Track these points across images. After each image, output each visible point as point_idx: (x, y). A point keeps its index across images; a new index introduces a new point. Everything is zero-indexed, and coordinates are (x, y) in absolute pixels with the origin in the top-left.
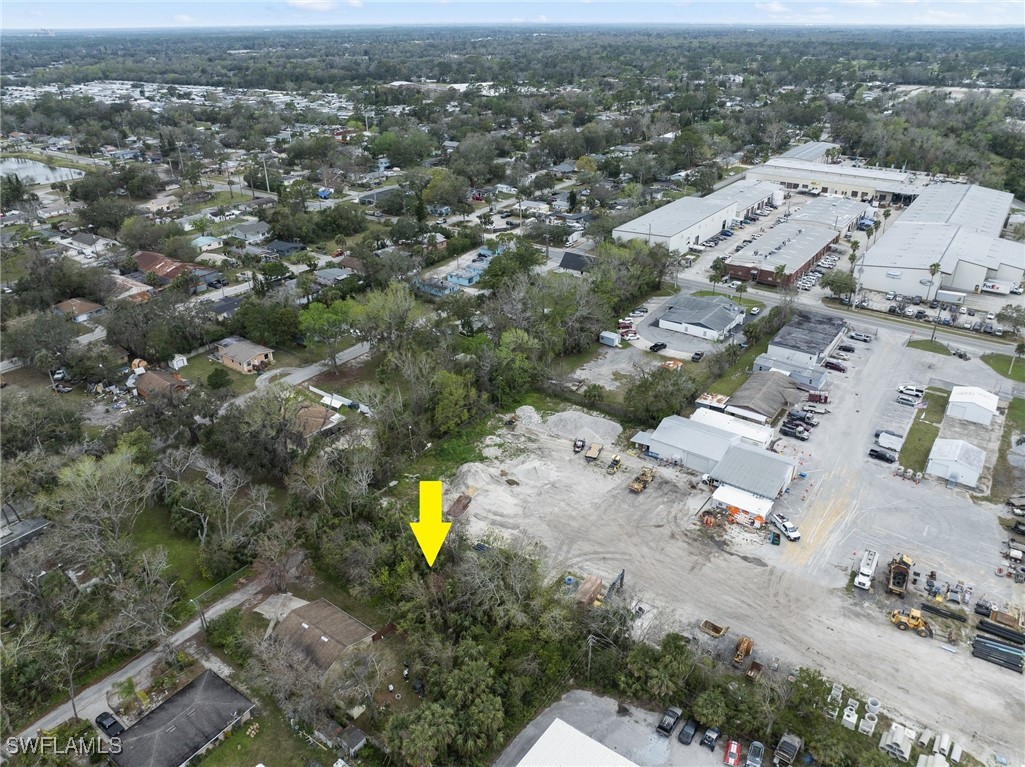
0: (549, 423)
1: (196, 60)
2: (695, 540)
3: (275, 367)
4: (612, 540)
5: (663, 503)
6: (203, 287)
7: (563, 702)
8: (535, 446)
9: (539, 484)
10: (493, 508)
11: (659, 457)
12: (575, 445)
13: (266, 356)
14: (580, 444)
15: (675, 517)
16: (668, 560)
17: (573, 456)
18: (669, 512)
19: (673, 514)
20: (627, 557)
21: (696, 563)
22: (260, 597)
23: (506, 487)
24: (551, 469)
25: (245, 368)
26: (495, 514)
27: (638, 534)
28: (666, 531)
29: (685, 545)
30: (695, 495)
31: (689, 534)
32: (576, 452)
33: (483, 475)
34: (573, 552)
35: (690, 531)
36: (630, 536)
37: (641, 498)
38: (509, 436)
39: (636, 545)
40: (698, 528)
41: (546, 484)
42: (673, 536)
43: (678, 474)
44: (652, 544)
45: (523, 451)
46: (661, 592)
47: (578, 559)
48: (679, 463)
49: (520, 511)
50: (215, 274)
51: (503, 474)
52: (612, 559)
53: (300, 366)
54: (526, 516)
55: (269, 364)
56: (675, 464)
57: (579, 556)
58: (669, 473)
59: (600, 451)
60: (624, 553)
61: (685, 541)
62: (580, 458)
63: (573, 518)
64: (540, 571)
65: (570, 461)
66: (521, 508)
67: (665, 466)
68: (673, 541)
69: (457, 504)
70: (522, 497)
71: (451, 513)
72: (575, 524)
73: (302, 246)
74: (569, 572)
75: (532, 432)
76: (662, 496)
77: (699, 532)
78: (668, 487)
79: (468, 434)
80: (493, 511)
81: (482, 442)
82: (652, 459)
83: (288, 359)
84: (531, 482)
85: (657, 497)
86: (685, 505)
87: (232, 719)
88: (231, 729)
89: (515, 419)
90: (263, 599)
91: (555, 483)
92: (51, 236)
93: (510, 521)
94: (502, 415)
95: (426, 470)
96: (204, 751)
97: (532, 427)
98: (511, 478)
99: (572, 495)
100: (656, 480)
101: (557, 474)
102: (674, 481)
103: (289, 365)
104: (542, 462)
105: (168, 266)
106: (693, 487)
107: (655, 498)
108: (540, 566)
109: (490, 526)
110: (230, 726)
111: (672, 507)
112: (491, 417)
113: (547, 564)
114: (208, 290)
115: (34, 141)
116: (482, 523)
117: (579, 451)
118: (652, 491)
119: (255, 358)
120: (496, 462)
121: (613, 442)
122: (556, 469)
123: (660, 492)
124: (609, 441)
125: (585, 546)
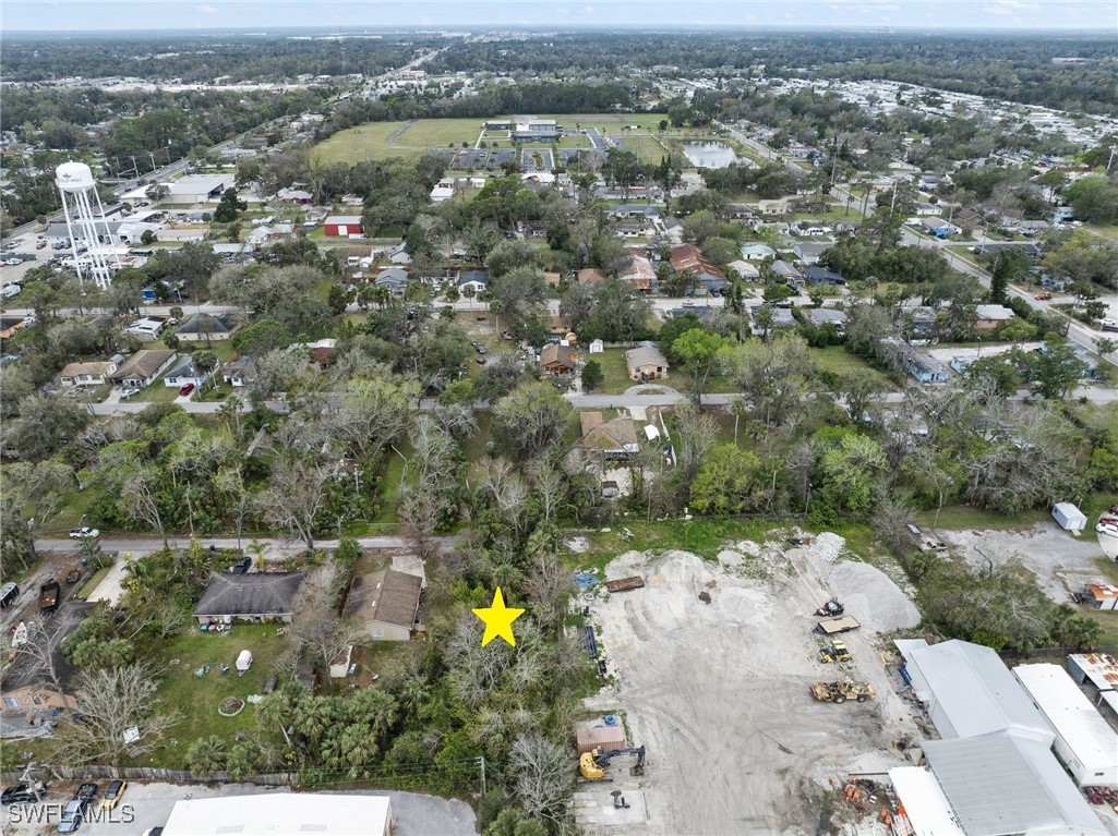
0: (837, 568)
2: (802, 797)
3: (662, 382)
4: (712, 722)
5: (832, 733)
6: (703, 291)
8: (784, 578)
9: (727, 616)
10: (651, 607)
11: (911, 682)
12: (827, 607)
13: (659, 369)
14: (832, 606)
15: (820, 757)
16: (738, 788)
17: (809, 615)
18: (823, 747)
19: (823, 752)
20: (700, 748)
21: (763, 819)
23: (694, 596)
24: (763, 612)
25: (633, 372)
26: (645, 614)
27: (748, 738)
28: (784, 760)
29: (782, 792)
30: (890, 755)
31: (807, 784)
32: (818, 613)
33: (684, 571)
34: (658, 700)
35: (812, 784)
36: (737, 732)
37: (818, 707)
38: (773, 555)
39: (728, 746)
40: (829, 788)
41: (734, 622)
42: (783, 772)
43: (907, 718)
44: (746, 760)
45: (763, 575)
46: (676, 808)
47: (651, 710)
48: (926, 704)
49: (672, 626)
50: (722, 282)
51: (712, 585)
52: (683, 737)
53: (680, 391)
54: (669, 636)
55: (659, 377)
56: (921, 705)
57: (656, 707)
58: (896, 711)
59: (847, 630)
60: (703, 743)
61: (788, 788)
62: (812, 622)
63: (708, 670)
64: (603, 690)
65: (797, 617)
66: (675, 625)
67: (905, 698)
68: (774, 776)
69: (625, 581)
70: (692, 617)
71: (609, 585)
72: (701, 677)
73: (841, 279)
74: (625, 714)
75: (803, 564)
76: (843, 725)
77: (821, 794)
78: (868, 722)
79: (731, 527)
80: (648, 609)
81: (735, 543)
82: (901, 680)
83: (680, 381)
84: (723, 610)
85: (836, 722)
86: (855, 755)
87: (272, 611)
88: (271, 618)
89: (807, 541)
90: (407, 554)
91: (745, 626)
92: (651, 214)
93: (649, 629)
94: (799, 530)
95: (648, 536)
96: (246, 619)
97: (812, 560)
98: (712, 593)
99: (745, 650)
100: (865, 704)
101: (764, 621)
102: (889, 722)
103: (673, 386)
104: (765, 599)
105: (688, 263)
106: (902, 746)
107: (831, 721)
108: (610, 687)
109: (625, 621)
110: (270, 616)
111: (835, 744)
112: (784, 525)
113: (619, 691)
114: (706, 296)
115: (748, 129)
116: (623, 613)
117: (821, 615)
118: (837, 709)
119: (647, 366)
120: (721, 569)
121: (883, 631)
122: (768, 614)
123: (848, 720)
124: (877, 628)
125: (677, 705)
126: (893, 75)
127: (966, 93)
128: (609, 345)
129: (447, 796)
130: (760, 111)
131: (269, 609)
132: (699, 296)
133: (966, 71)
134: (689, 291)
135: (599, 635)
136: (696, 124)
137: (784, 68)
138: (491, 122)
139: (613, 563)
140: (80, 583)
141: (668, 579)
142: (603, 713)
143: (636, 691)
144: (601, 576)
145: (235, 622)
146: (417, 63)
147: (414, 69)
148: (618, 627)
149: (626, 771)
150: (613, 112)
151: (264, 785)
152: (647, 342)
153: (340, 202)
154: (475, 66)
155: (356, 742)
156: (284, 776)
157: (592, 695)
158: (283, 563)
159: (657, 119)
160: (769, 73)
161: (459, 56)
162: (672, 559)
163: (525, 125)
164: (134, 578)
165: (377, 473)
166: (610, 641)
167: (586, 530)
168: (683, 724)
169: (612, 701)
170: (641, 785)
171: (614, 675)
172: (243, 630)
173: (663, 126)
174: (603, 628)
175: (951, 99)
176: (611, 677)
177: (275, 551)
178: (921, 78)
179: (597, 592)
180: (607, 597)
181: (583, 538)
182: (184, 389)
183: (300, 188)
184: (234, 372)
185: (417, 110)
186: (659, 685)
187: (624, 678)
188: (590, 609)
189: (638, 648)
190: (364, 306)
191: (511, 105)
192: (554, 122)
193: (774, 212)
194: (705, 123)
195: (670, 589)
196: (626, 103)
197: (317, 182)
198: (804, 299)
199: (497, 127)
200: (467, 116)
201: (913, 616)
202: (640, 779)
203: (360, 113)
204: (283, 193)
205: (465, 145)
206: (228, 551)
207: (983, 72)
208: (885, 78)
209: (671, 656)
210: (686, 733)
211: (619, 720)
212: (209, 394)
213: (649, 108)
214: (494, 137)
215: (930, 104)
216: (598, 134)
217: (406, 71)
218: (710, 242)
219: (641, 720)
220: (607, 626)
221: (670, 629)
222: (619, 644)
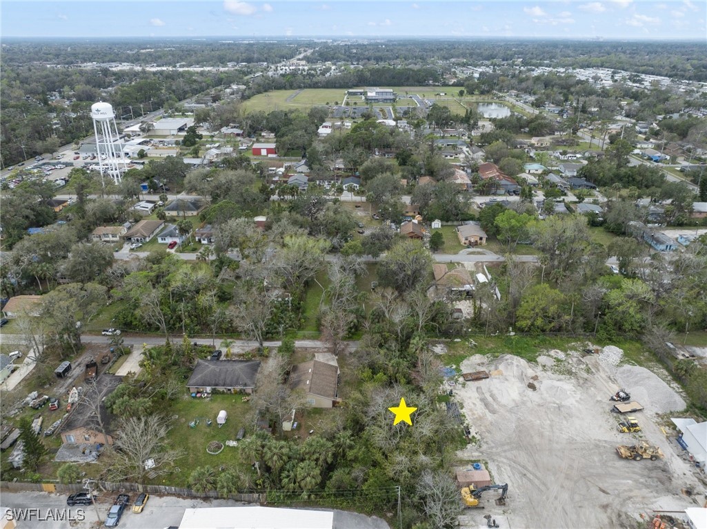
0: (621, 369)
1: (675, 59)
2: (622, 525)
3: (482, 247)
4: (548, 470)
5: (636, 481)
6: (503, 191)
7: (369, 519)
8: (585, 375)
9: (549, 399)
10: (495, 392)
11: (687, 448)
12: (618, 395)
13: (481, 239)
14: (622, 394)
15: (630, 498)
16: (574, 517)
17: (606, 400)
18: (631, 490)
19: (631, 494)
20: (543, 488)
22: (326, 350)
23: (523, 386)
24: (574, 397)
25: (463, 241)
26: (492, 396)
27: (576, 482)
28: (604, 499)
29: (606, 521)
30: (680, 499)
31: (624, 516)
32: (612, 399)
33: (515, 368)
34: (508, 454)
35: (628, 517)
36: (568, 477)
37: (622, 463)
38: (575, 359)
39: (562, 487)
40: (641, 520)
41: (554, 403)
42: (605, 507)
43: (689, 474)
44: (577, 498)
45: (570, 373)
47: (505, 461)
48: (701, 465)
49: (512, 404)
50: (515, 186)
51: (535, 378)
52: (530, 480)
53: (496, 253)
54: (510, 411)
55: (481, 244)
56: (697, 464)
57: (508, 459)
58: (679, 467)
59: (634, 411)
60: (544, 484)
61: (610, 518)
62: (609, 405)
63: (541, 435)
64: (469, 446)
65: (598, 401)
66: (514, 404)
67: (684, 459)
68: (599, 510)
69: (475, 373)
70: (525, 399)
71: (464, 376)
72: (537, 440)
73: (594, 185)
74: (486, 463)
75: (596, 366)
76: (643, 476)
77: (635, 524)
78: (661, 474)
79: (544, 341)
80: (493, 393)
81: (548, 351)
82: (680, 447)
83: (495, 246)
84: (545, 395)
85: (637, 473)
86: (655, 497)
87: (240, 385)
88: (238, 390)
89: (597, 351)
90: (325, 352)
91: (563, 406)
92: (462, 145)
93: (496, 406)
94: (590, 344)
95: (487, 345)
96: (221, 390)
97: (603, 364)
98: (536, 383)
99: (565, 422)
100: (656, 462)
101: (574, 402)
102: (676, 475)
103: (491, 250)
104: (574, 389)
105: (492, 174)
106: (689, 493)
107: (634, 473)
108: (474, 444)
109: (478, 400)
110: (238, 388)
111: (640, 489)
112: (579, 340)
113: (480, 447)
114: (504, 195)
115: (517, 96)
116: (477, 395)
117: (615, 400)
118: (637, 465)
119: (472, 236)
120: (540, 368)
121: (660, 413)
122: (578, 399)
123: (646, 472)
124: (655, 410)
125: (523, 457)
126: (607, 65)
127: (657, 75)
128: (445, 223)
129: (369, 514)
130: (524, 85)
131: (237, 383)
132: (499, 195)
133: (655, 62)
134: (493, 191)
135: (462, 409)
136: (482, 93)
137: (534, 61)
138: (351, 90)
139: (465, 362)
140: (110, 364)
141: (505, 373)
142: (471, 461)
143: (492, 447)
144: (458, 370)
145: (214, 392)
146: (301, 56)
147: (299, 60)
148: (474, 404)
149: (493, 501)
150: (428, 85)
151: (242, 501)
152: (471, 222)
153: (260, 135)
154: (337, 59)
155: (308, 473)
156: (256, 495)
157: (462, 449)
158: (243, 355)
159: (457, 90)
160: (525, 64)
161: (326, 53)
162: (507, 360)
163: (372, 93)
164: (148, 360)
165: (301, 299)
166: (470, 413)
167: (443, 339)
168: (529, 471)
169: (476, 454)
170: (504, 512)
171: (476, 436)
172: (219, 398)
173: (461, 93)
174: (464, 404)
175: (648, 79)
176: (473, 437)
177: (238, 347)
178: (626, 66)
179: (457, 380)
180: (464, 384)
181: (442, 345)
182: (171, 244)
183: (235, 127)
184: (202, 235)
185: (304, 83)
186: (508, 444)
187: (482, 438)
188: (454, 391)
189: (490, 418)
190: (282, 197)
191: (363, 80)
192: (392, 91)
193: (542, 144)
194: (488, 92)
195: (507, 380)
196: (436, 80)
197: (247, 123)
198: (571, 197)
199: (355, 94)
200: (335, 87)
201: (681, 404)
202: (503, 508)
203: (268, 84)
204: (224, 130)
205: (337, 103)
206: (206, 346)
207: (667, 63)
208: (602, 66)
209: (514, 425)
210: (531, 477)
211: (483, 467)
212: (187, 248)
213: (451, 83)
214: (353, 100)
215: (635, 81)
216: (421, 98)
217: (294, 61)
218: (504, 161)
219: (499, 468)
220: (466, 403)
221: (510, 407)
222: (476, 416)
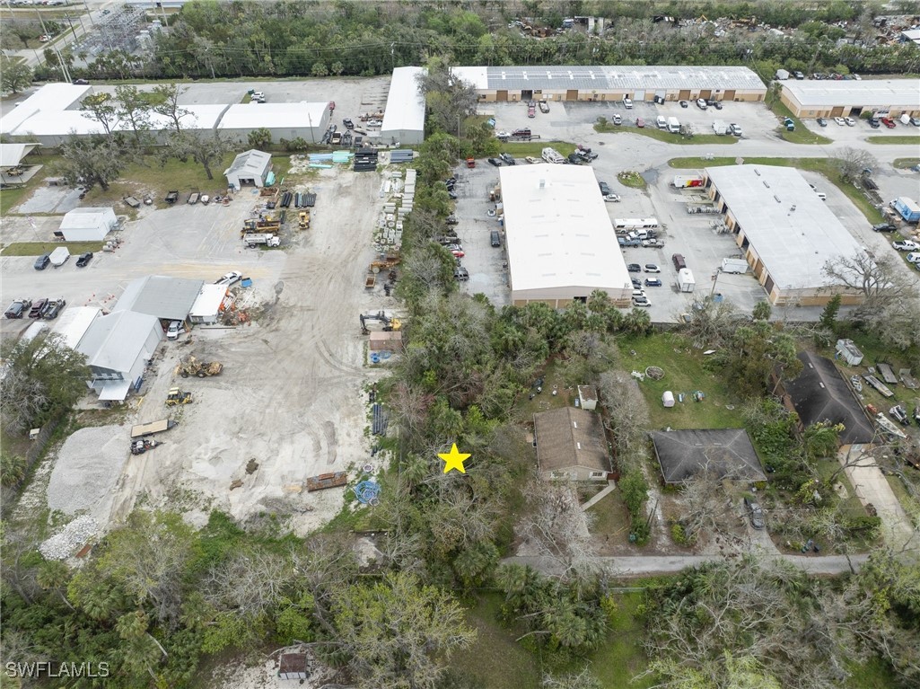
9: (243, 445)
10: (311, 455)
20: (321, 344)
23: (263, 468)
26: (319, 448)
27: (285, 349)
36: (291, 352)
47: (344, 368)
51: (237, 484)
52: (329, 351)
54: (306, 427)
57: (341, 370)
66: (297, 437)
69: (326, 488)
71: (344, 485)
74: (364, 365)
80: (314, 453)
93: (321, 432)
109: (340, 442)
116: (339, 450)
135: (368, 427)
141: (280, 489)
142: (379, 367)
143: (350, 381)
144: (349, 497)
148: (349, 435)
157: (385, 379)
166: (360, 421)
168: (324, 359)
169: (371, 375)
171: (364, 393)
174: (362, 433)
176: (367, 391)
179: (358, 476)
180: (350, 468)
186: (331, 386)
187: (357, 390)
188: (370, 455)
189: (337, 417)
195: (284, 476)
209: (312, 408)
211: (370, 361)
219: (353, 362)
220: (358, 436)
221: (303, 433)
222: (352, 418)
